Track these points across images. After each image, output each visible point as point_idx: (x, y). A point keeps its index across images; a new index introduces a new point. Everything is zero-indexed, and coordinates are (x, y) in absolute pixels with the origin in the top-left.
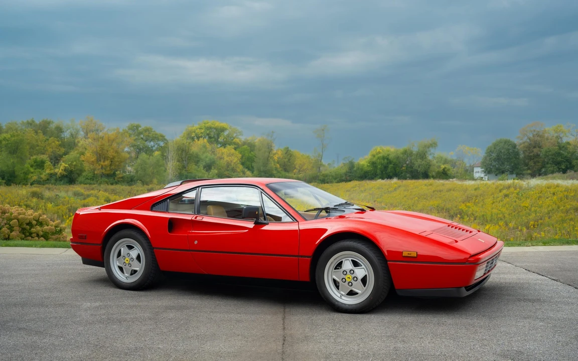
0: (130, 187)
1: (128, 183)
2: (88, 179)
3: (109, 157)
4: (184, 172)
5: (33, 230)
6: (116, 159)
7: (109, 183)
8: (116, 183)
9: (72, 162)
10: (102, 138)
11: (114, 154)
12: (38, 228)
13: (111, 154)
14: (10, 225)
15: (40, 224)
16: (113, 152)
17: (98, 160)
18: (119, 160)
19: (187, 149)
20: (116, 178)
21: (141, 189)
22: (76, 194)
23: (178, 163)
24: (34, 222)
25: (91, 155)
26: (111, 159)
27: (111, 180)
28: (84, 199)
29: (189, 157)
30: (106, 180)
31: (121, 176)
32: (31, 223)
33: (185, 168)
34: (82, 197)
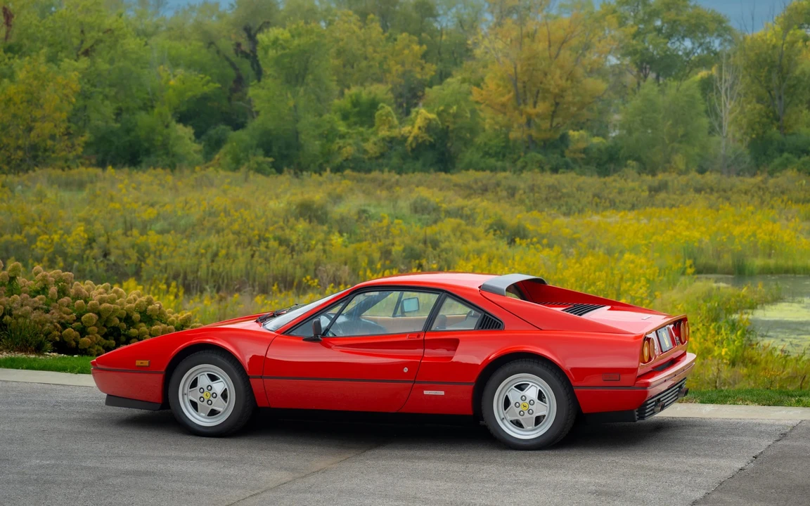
0: (603, 179)
1: (599, 165)
2: (491, 156)
3: (548, 91)
4: (774, 132)
5: (133, 331)
6: (569, 98)
7: (547, 167)
8: (568, 167)
9: (448, 106)
10: (532, 36)
11: (563, 83)
12: (144, 328)
13: (556, 81)
14: (82, 323)
15: (148, 318)
16: (561, 78)
17: (520, 99)
18: (578, 99)
19: (785, 61)
20: (567, 152)
21: (631, 184)
22: (420, 208)
23: (759, 106)
24: (136, 316)
25: (499, 86)
26: (556, 96)
27: (554, 157)
28: (435, 222)
29: (790, 87)
30: (540, 157)
31: (582, 145)
32: (131, 317)
33: (778, 119)
34: (434, 216)
